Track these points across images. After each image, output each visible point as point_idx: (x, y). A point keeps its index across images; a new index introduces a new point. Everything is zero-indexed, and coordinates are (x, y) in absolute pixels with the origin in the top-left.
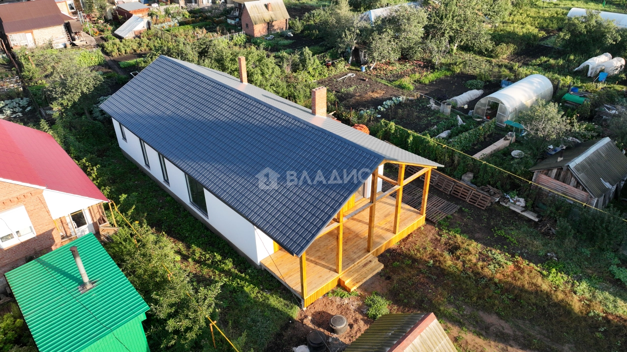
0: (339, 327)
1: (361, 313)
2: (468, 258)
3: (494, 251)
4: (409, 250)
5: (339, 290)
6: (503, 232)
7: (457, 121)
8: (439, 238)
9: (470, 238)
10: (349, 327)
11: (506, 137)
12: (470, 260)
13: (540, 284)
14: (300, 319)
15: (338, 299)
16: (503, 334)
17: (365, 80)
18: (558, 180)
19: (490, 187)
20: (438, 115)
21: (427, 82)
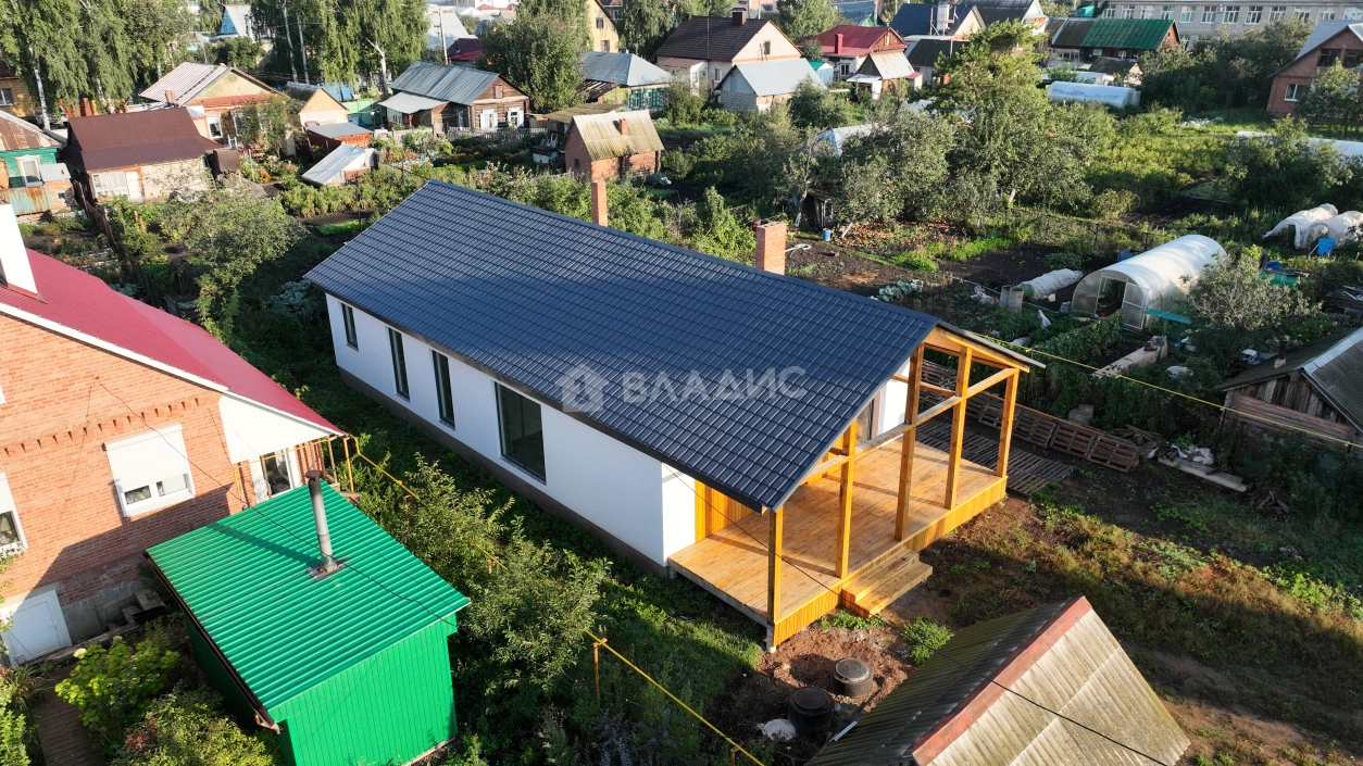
0: (855, 680)
1: (898, 656)
2: (1110, 556)
3: (1162, 545)
4: (981, 543)
5: (843, 615)
6: (1174, 509)
7: (1041, 319)
8: (1041, 522)
9: (1108, 522)
10: (875, 684)
11: (1149, 345)
12: (1116, 559)
13: (1276, 602)
14: (765, 670)
15: (843, 631)
16: (1215, 692)
17: (834, 255)
18: (1280, 404)
19: (1135, 429)
20: (997, 312)
21: (963, 257)
